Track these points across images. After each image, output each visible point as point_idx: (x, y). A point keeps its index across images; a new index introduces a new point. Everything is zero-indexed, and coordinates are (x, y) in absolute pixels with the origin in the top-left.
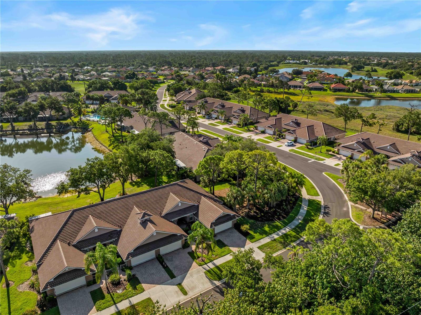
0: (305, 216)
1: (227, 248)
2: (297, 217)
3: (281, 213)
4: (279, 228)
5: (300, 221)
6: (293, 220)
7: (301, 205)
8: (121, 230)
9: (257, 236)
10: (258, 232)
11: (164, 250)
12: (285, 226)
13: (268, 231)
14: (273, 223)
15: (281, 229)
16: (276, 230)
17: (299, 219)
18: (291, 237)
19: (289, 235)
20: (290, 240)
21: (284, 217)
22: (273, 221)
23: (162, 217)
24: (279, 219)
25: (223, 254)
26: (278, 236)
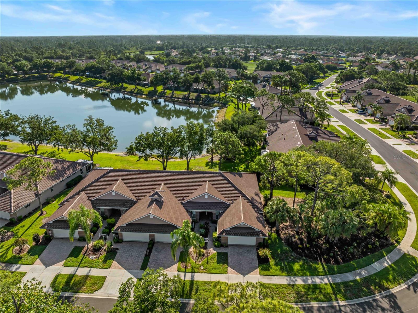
0: (375, 274)
1: (225, 266)
2: (358, 271)
3: (338, 255)
4: (314, 273)
5: (358, 278)
6: (349, 271)
7: (384, 256)
8: (137, 202)
9: (274, 268)
10: (281, 265)
11: (160, 237)
12: (326, 275)
13: (295, 270)
14: (313, 263)
15: (317, 275)
16: (308, 274)
17: (360, 274)
18: (321, 292)
19: (320, 289)
20: (314, 296)
21: (337, 262)
22: (315, 260)
23: (182, 203)
24: (327, 262)
25: (213, 271)
26: (303, 283)
